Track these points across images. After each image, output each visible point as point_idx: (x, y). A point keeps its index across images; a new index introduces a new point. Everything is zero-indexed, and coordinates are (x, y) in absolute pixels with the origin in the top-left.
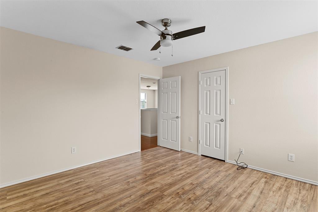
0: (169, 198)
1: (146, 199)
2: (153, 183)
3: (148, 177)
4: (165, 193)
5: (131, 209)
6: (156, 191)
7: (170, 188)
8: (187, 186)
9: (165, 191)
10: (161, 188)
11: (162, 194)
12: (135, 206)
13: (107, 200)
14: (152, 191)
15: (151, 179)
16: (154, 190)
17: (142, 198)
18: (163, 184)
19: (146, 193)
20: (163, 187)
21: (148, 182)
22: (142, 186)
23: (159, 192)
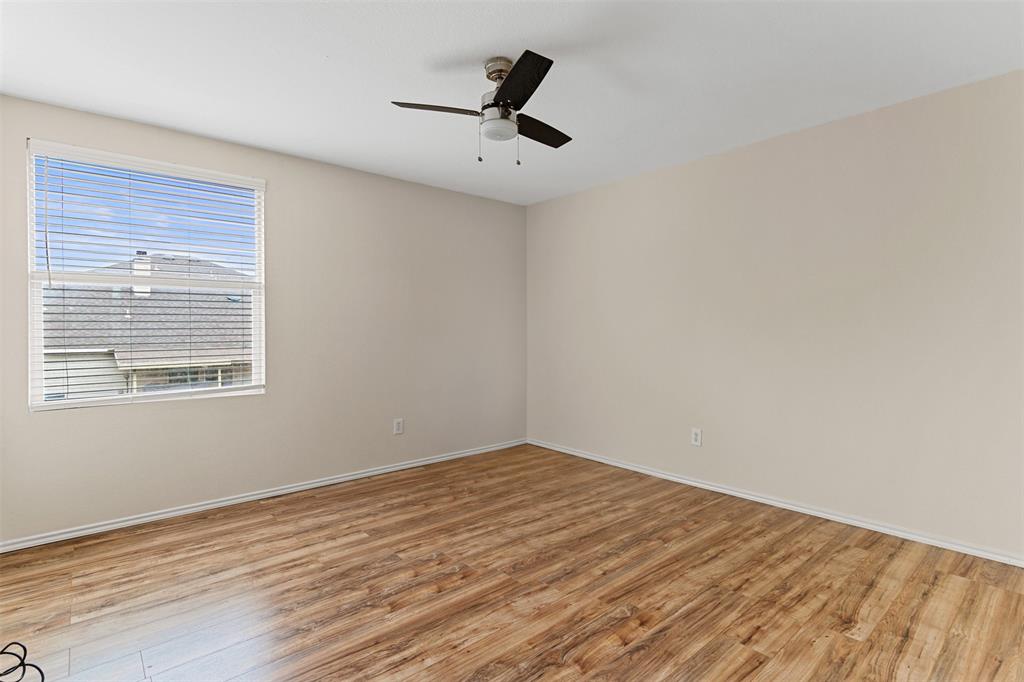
0: (494, 566)
1: (558, 566)
2: (540, 614)
3: (567, 649)
4: (503, 577)
5: (589, 548)
6: (530, 584)
7: (483, 594)
8: (419, 600)
9: (504, 582)
10: (513, 593)
11: (514, 576)
12: (582, 554)
13: (662, 566)
14: (545, 585)
15: (551, 636)
16: (538, 587)
17: (569, 568)
18: (504, 610)
19: (562, 580)
20: (505, 599)
21: (562, 622)
22: (582, 604)
23: (520, 581)
